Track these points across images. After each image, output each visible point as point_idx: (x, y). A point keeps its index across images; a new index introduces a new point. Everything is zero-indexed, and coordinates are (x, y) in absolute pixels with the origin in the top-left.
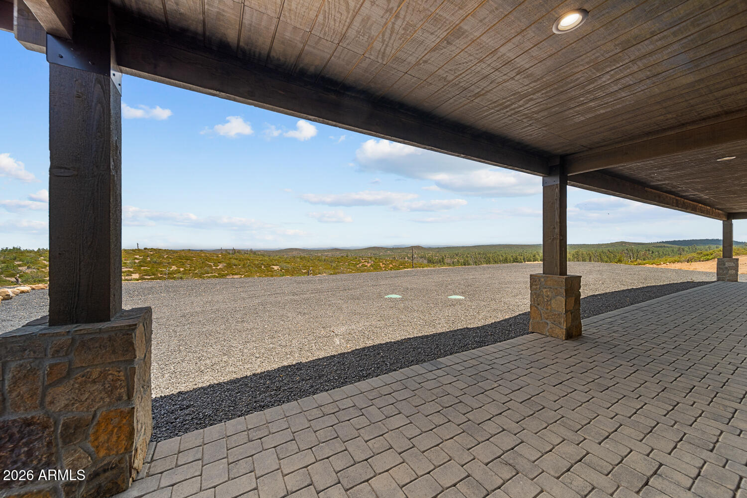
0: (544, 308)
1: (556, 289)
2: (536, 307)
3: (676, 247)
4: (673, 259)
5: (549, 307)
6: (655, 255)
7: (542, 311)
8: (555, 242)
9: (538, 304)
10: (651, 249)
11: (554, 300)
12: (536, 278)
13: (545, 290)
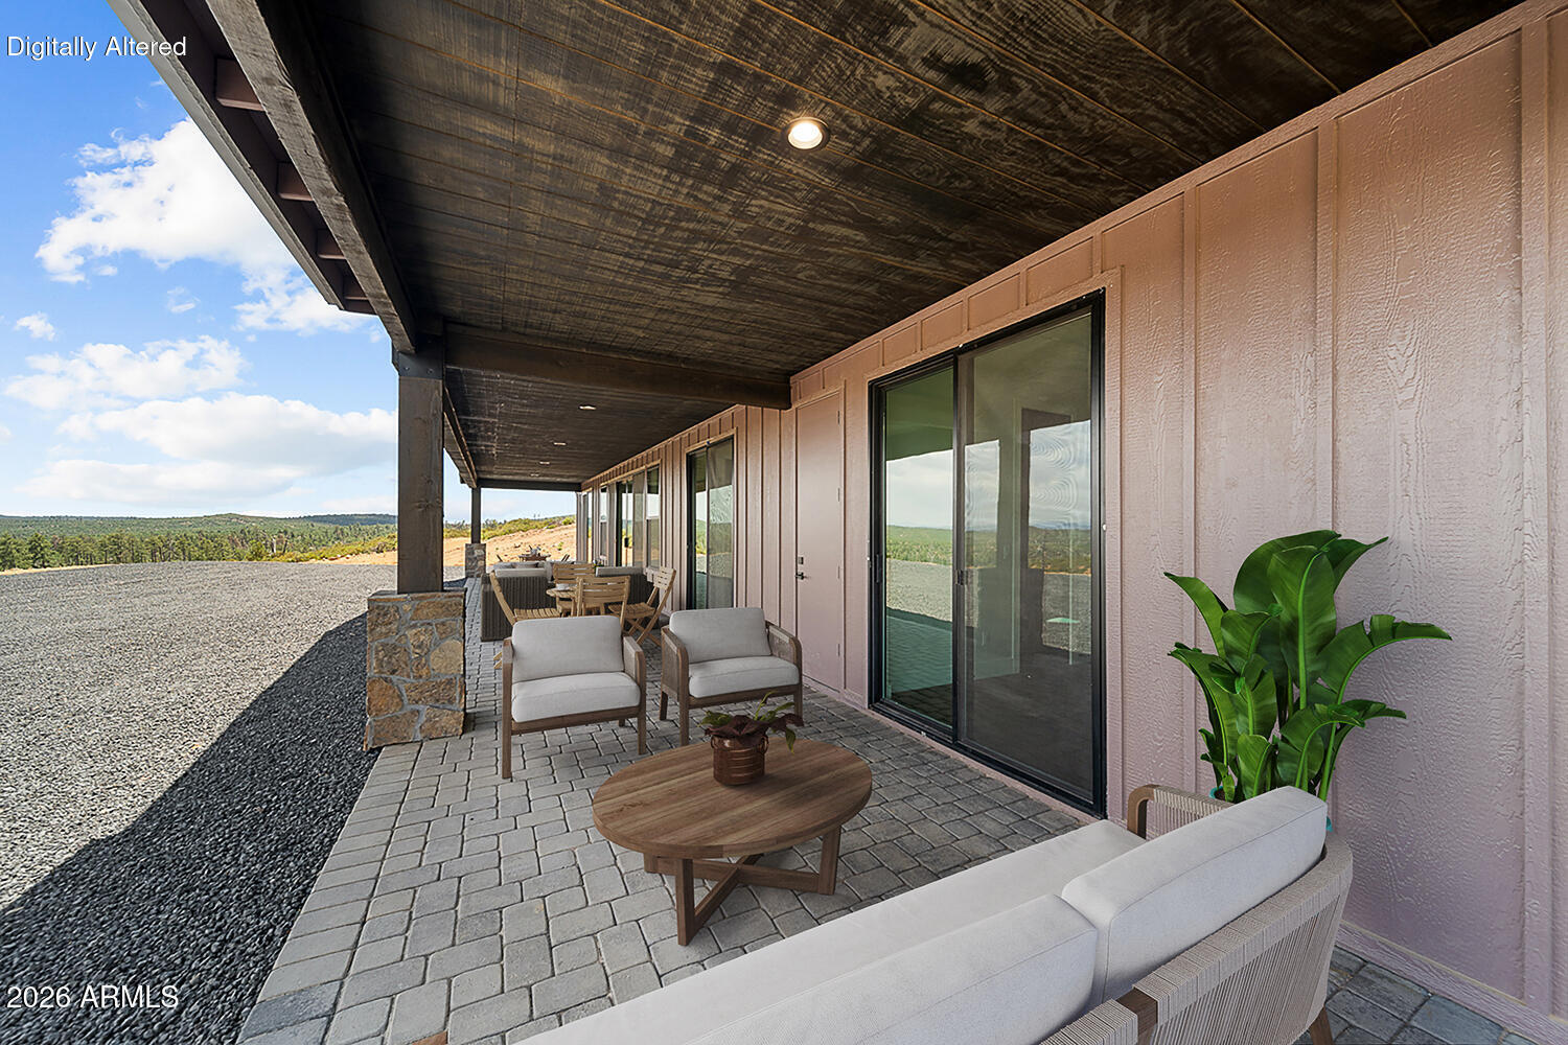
0: (409, 677)
1: (443, 624)
2: (386, 680)
3: (331, 528)
4: (353, 548)
5: (424, 672)
6: (297, 541)
7: (402, 687)
8: (431, 514)
9: (393, 672)
10: (289, 531)
11: (437, 651)
12: (389, 604)
13: (414, 631)
